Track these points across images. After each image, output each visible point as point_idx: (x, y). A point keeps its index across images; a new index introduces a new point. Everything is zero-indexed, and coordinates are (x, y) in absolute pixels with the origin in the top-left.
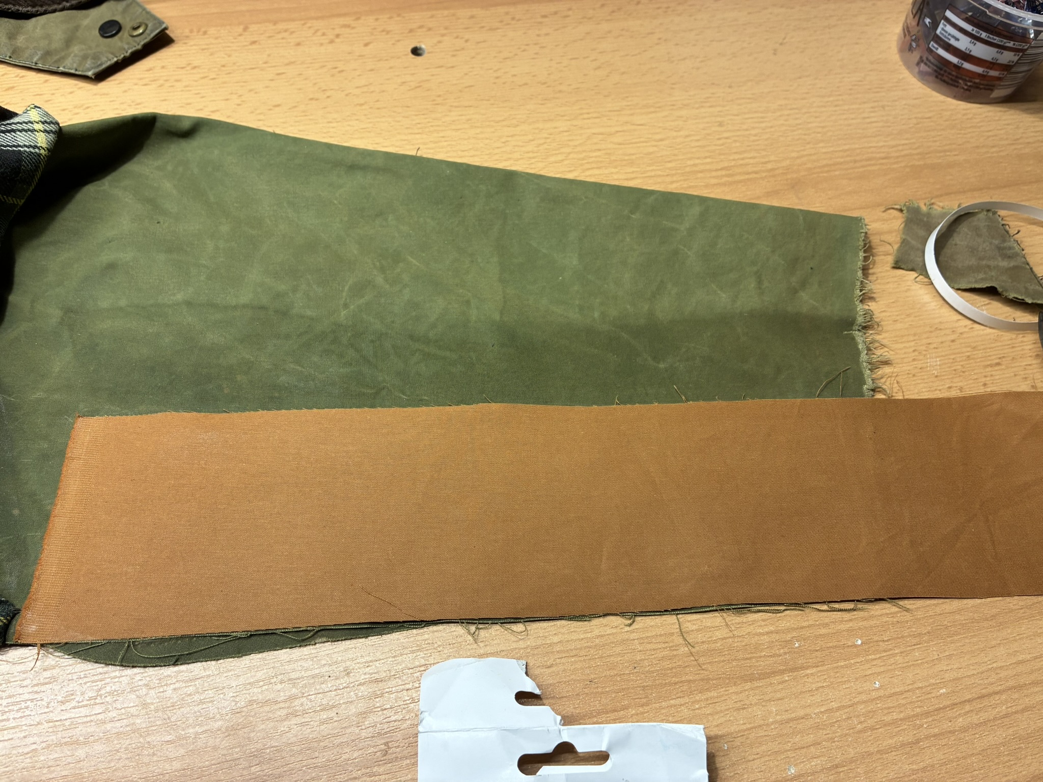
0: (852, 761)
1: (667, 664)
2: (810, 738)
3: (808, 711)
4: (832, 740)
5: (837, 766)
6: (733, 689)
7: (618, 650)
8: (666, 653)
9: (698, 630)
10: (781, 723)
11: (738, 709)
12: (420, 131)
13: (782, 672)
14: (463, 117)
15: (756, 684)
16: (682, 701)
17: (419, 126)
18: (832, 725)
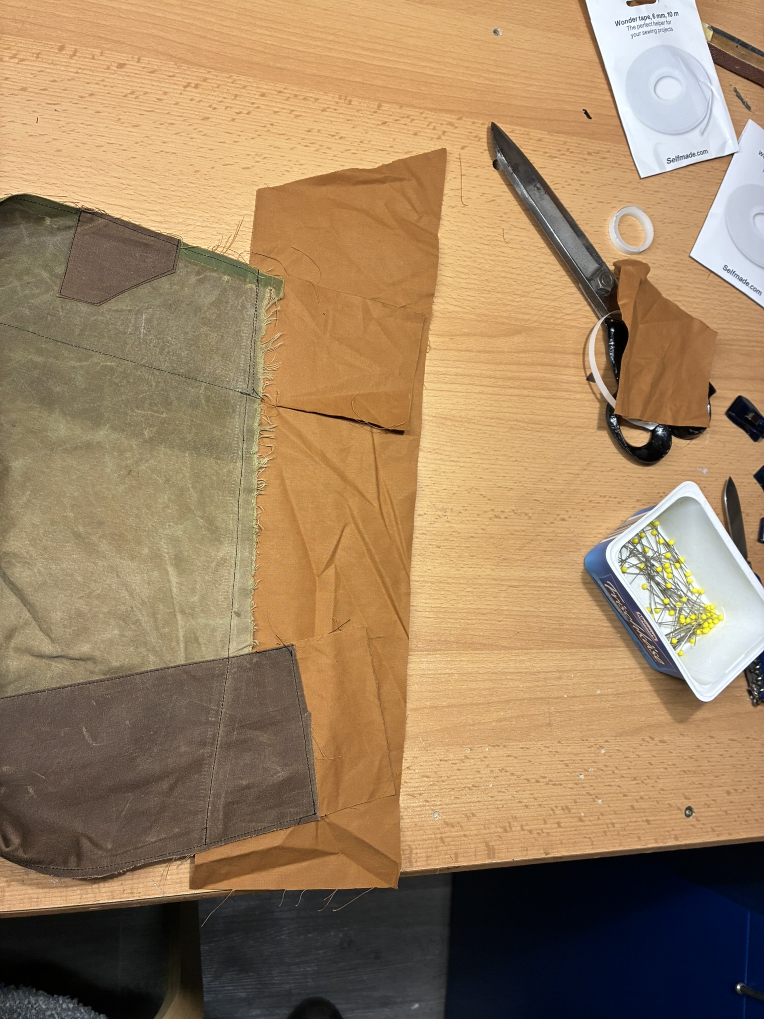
0: (626, 693)
1: (556, 632)
2: (611, 680)
3: (615, 667)
4: (620, 682)
5: (619, 694)
6: (584, 650)
7: (535, 620)
8: (557, 626)
9: (575, 618)
10: (601, 670)
11: (583, 660)
12: (488, 243)
13: (608, 647)
14: (518, 238)
15: (595, 650)
16: (559, 651)
17: (489, 238)
18: (623, 675)
